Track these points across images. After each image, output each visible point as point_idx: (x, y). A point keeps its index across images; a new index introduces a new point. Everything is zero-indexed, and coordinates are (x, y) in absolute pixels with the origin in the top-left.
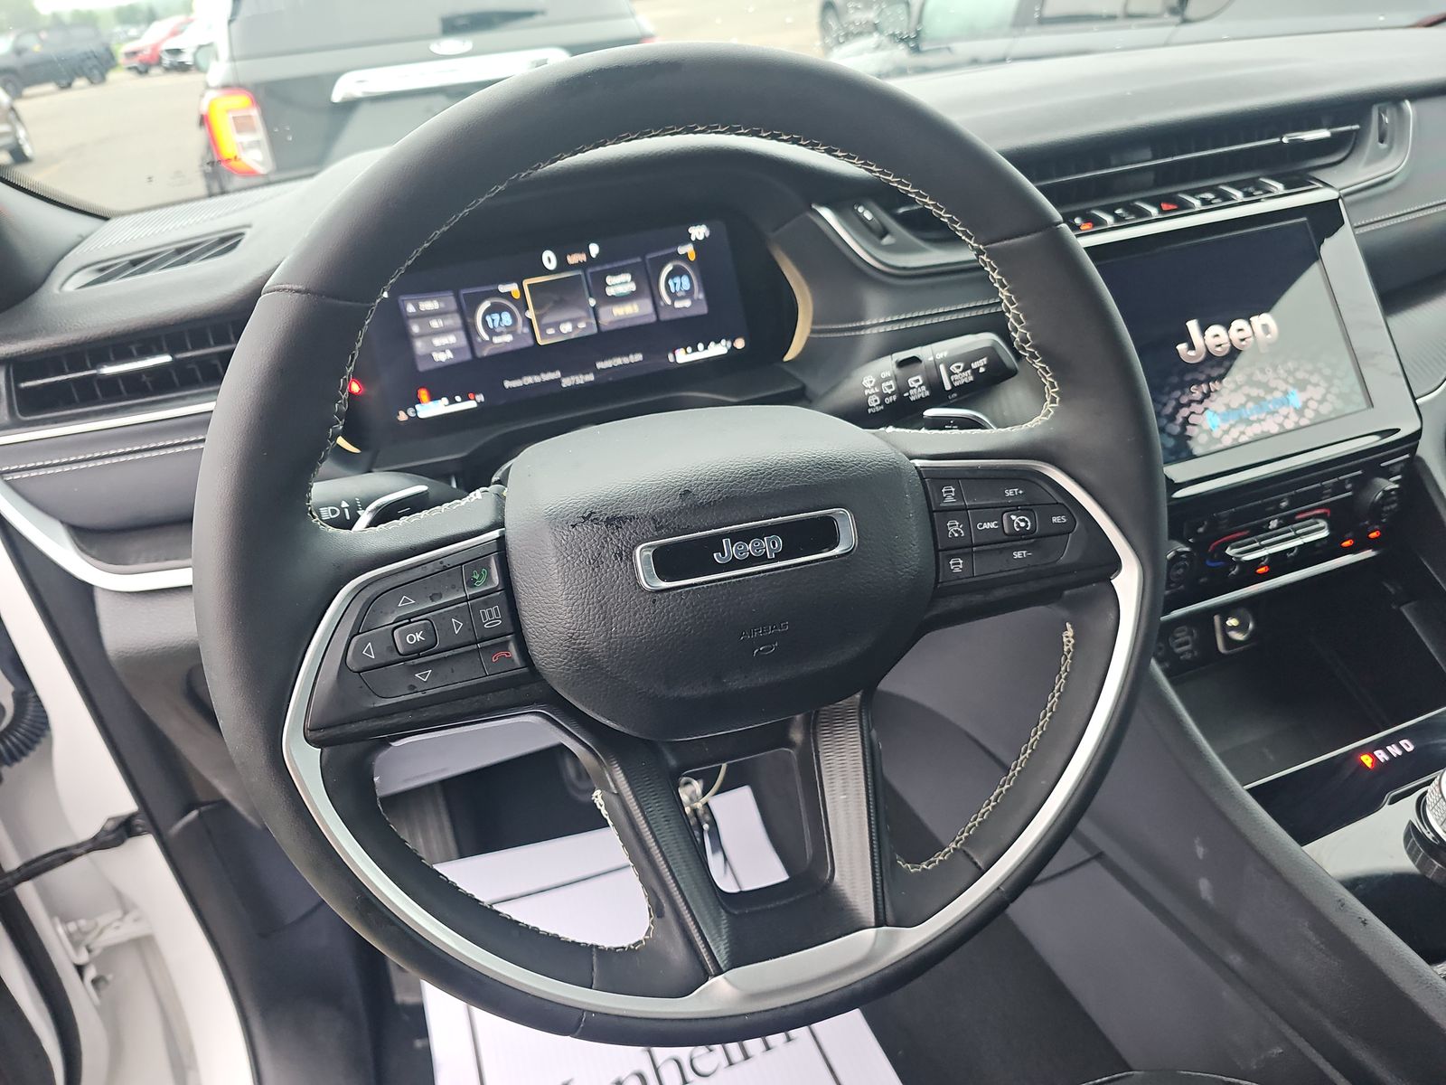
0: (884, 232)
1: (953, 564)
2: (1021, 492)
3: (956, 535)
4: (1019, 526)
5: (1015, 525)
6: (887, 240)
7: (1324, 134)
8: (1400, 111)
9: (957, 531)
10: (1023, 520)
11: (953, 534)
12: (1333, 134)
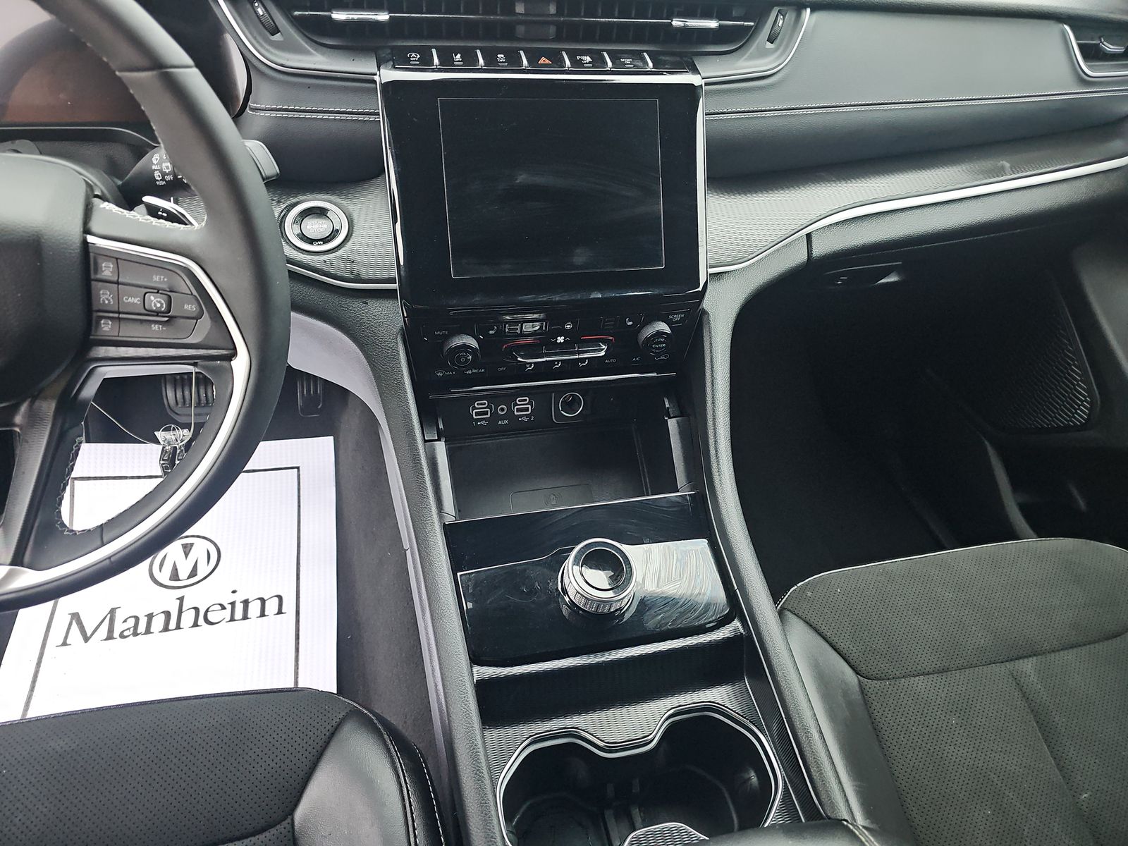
0: (275, 31)
1: (104, 324)
2: (166, 280)
3: (107, 302)
4: (155, 305)
5: (153, 305)
6: (278, 37)
7: (713, 24)
8: (799, 16)
9: (107, 299)
10: (159, 302)
11: (104, 301)
12: (720, 26)
